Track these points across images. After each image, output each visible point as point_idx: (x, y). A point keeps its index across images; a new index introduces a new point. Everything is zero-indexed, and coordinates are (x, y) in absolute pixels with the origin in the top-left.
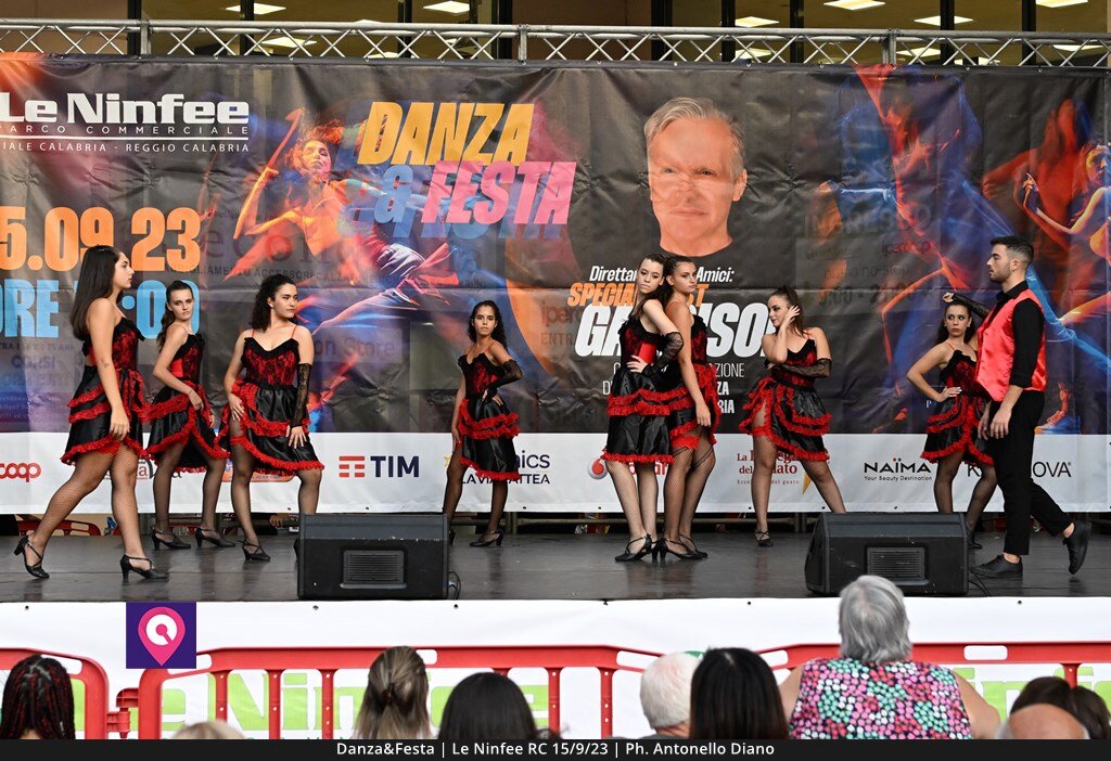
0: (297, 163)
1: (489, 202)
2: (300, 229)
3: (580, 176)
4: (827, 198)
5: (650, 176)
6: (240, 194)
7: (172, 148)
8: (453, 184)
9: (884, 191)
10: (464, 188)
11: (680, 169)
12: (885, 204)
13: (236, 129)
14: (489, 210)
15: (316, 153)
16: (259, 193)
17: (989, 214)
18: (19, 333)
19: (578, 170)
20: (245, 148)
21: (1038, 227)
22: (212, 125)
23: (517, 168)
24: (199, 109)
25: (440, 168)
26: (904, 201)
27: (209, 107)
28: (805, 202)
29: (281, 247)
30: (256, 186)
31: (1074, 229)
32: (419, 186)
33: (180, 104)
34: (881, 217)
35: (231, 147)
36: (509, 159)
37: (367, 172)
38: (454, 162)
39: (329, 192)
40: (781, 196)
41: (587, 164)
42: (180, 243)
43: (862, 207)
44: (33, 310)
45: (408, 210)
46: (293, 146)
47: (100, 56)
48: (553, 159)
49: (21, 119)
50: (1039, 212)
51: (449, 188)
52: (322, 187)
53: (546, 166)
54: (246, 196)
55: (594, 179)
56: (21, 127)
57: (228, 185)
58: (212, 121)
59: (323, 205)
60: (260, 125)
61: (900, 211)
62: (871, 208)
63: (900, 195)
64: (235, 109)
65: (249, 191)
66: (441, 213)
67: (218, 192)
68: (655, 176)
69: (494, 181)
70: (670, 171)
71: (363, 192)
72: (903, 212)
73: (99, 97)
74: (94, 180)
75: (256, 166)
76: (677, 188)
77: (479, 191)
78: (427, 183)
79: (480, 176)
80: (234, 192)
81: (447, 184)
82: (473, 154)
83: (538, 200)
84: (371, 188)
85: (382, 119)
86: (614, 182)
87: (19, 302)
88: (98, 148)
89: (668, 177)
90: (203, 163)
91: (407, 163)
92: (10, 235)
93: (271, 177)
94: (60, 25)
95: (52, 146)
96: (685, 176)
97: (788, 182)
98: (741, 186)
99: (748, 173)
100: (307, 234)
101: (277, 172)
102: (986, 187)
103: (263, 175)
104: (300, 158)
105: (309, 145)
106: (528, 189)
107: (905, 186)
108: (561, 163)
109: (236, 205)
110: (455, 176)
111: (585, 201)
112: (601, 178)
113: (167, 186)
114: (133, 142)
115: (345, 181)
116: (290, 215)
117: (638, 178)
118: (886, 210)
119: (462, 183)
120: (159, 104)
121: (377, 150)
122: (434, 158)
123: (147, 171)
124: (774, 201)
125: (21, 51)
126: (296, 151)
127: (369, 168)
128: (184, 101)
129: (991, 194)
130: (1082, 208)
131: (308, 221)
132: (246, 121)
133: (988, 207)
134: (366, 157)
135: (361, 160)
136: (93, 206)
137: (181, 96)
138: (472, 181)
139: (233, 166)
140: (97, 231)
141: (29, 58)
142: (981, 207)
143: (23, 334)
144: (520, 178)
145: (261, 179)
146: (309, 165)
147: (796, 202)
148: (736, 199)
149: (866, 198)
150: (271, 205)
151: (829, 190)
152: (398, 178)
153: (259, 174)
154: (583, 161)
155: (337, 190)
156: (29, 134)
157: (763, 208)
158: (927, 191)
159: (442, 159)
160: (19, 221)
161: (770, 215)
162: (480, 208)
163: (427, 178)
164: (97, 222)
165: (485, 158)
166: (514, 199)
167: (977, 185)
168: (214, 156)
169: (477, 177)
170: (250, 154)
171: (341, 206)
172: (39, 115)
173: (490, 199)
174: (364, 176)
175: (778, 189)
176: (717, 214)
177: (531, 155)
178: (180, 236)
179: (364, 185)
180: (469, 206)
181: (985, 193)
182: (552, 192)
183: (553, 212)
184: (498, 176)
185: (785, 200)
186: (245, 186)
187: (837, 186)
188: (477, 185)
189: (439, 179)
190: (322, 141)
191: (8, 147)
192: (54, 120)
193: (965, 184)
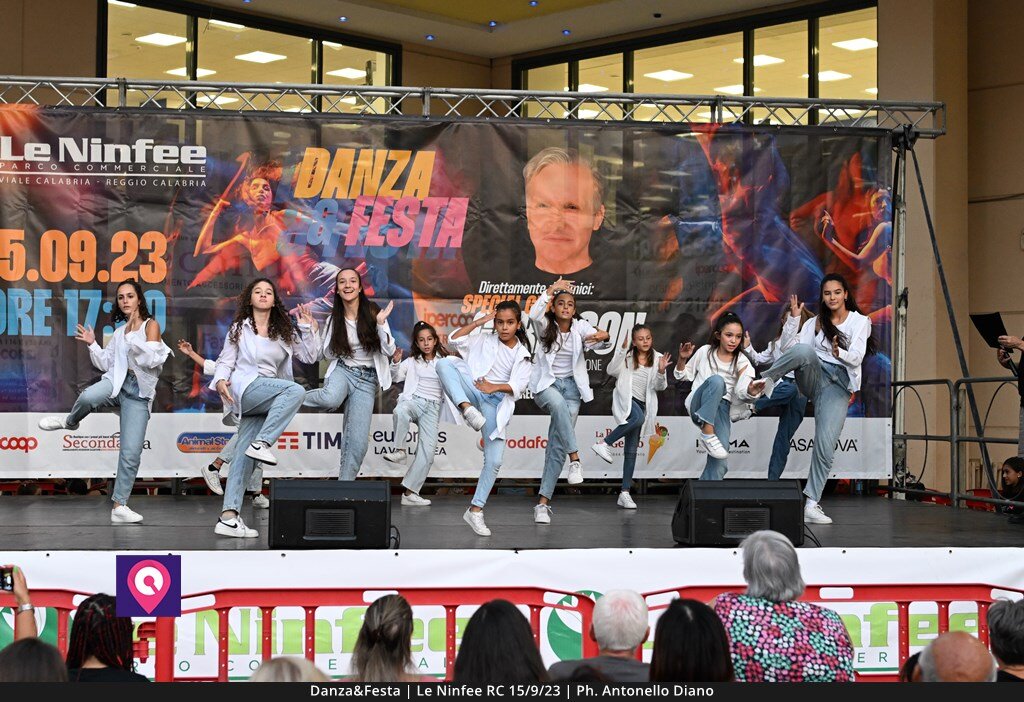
0: (245, 196)
1: (399, 229)
2: (247, 249)
3: (472, 209)
4: (668, 229)
5: (527, 210)
6: (199, 220)
7: (143, 182)
8: (370, 214)
9: (712, 224)
10: (378, 217)
11: (552, 205)
12: (714, 233)
13: (195, 168)
14: (399, 236)
15: (261, 188)
16: (214, 220)
17: (795, 243)
18: (20, 333)
19: (470, 204)
20: (203, 183)
21: (833, 253)
22: (176, 165)
23: (421, 202)
24: (166, 151)
25: (360, 201)
26: (728, 231)
27: (173, 150)
28: (650, 231)
29: (231, 263)
30: (212, 214)
31: (861, 255)
32: (343, 216)
33: (151, 147)
34: (710, 245)
35: (191, 183)
36: (415, 195)
37: (301, 205)
38: (371, 197)
39: (271, 220)
40: (632, 226)
41: (478, 199)
42: (150, 260)
43: (695, 236)
44: (31, 313)
45: (334, 235)
46: (242, 183)
47: (85, 107)
48: (450, 195)
49: (20, 158)
50: (834, 241)
51: (367, 218)
52: (265, 216)
53: (444, 201)
54: (204, 222)
55: (483, 212)
56: (21, 165)
57: (189, 213)
58: (176, 161)
59: (266, 230)
60: (215, 165)
61: (725, 239)
62: (703, 237)
63: (725, 226)
64: (195, 152)
65: (207, 218)
66: (361, 238)
67: (182, 219)
68: (531, 210)
69: (403, 212)
70: (544, 206)
71: (298, 220)
72: (728, 240)
73: (85, 141)
74: (81, 209)
75: (211, 197)
76: (548, 219)
77: (391, 220)
78: (349, 213)
79: (392, 208)
80: (194, 219)
81: (365, 214)
82: (386, 191)
83: (437, 229)
84: (304, 217)
85: (314, 161)
86: (500, 215)
87: (20, 307)
88: (84, 182)
89: (542, 211)
90: (169, 195)
91: (334, 197)
92: (12, 253)
93: (224, 207)
94: (52, 82)
95: (47, 181)
96: (555, 210)
97: (637, 216)
98: (600, 218)
99: (605, 208)
100: (253, 253)
101: (228, 203)
102: (792, 221)
103: (218, 205)
104: (248, 192)
105: (255, 181)
106: (430, 219)
107: (730, 220)
108: (458, 199)
109: (195, 229)
110: (372, 208)
111: (475, 229)
112: (489, 210)
113: (139, 213)
114: (112, 178)
115: (283, 211)
116: (239, 238)
117: (518, 210)
118: (715, 238)
119: (378, 214)
120: (133, 147)
121: (309, 186)
122: (355, 193)
123: (124, 202)
124: (626, 231)
125: (22, 102)
126: (245, 185)
127: (303, 201)
128: (154, 145)
129: (797, 227)
130: (867, 239)
131: (253, 243)
132: (204, 162)
133: (795, 237)
134: (301, 192)
135: (297, 194)
136: (80, 229)
137: (152, 141)
138: (386, 212)
139: (192, 198)
140: (83, 250)
141: (27, 108)
142: (789, 237)
143: (23, 334)
144: (424, 210)
145: (216, 209)
146: (255, 197)
147: (643, 232)
148: (596, 228)
149: (699, 229)
150: (224, 230)
151: (669, 222)
152: (326, 209)
153: (215, 205)
154: (474, 197)
155: (277, 218)
156: (28, 170)
157: (617, 236)
158: (747, 223)
159: (362, 194)
160: (20, 241)
161: (622, 242)
162: (391, 234)
163: (350, 209)
164: (83, 242)
165: (396, 194)
166: (419, 227)
167: (786, 219)
168: (179, 190)
169: (389, 210)
170: (207, 188)
171: (280, 231)
172: (36, 155)
173: (399, 226)
174: (299, 207)
175: (630, 221)
176: (580, 241)
177: (433, 192)
178: (150, 254)
179: (299, 214)
180: (383, 232)
181: (792, 226)
182: (450, 222)
183: (450, 237)
184: (407, 209)
185: (634, 230)
186: (203, 214)
187: (675, 219)
188: (389, 216)
189: (358, 210)
190: (266, 179)
191: (10, 181)
192: (48, 159)
193: (776, 219)
